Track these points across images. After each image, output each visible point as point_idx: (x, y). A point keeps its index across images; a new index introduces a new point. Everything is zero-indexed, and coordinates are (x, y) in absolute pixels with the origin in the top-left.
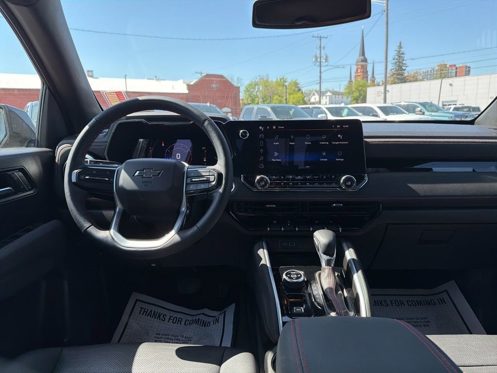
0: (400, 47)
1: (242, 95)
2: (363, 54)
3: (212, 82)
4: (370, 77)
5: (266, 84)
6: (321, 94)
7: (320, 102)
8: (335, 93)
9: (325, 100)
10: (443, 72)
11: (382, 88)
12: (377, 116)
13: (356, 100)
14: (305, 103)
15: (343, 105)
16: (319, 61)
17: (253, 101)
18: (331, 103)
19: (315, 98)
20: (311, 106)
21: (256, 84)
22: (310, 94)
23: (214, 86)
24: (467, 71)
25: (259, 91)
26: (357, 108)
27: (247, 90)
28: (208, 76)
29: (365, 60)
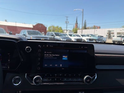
0: (85, 21)
1: (47, 29)
2: (77, 22)
3: (39, 25)
4: (78, 27)
5: (54, 27)
6: (67, 31)
7: (66, 33)
8: (70, 31)
9: (68, 32)
10: (95, 28)
11: (81, 30)
12: (80, 37)
13: (75, 33)
14: (63, 32)
15: (72, 34)
16: (67, 23)
17: (50, 31)
18: (69, 33)
19: (65, 31)
20: (64, 33)
21: (51, 27)
22: (64, 30)
23: (40, 26)
24: (100, 28)
25: (52, 29)
26: (75, 35)
27: (49, 28)
28: (39, 24)
29: (77, 23)
